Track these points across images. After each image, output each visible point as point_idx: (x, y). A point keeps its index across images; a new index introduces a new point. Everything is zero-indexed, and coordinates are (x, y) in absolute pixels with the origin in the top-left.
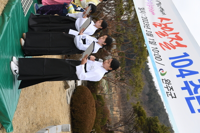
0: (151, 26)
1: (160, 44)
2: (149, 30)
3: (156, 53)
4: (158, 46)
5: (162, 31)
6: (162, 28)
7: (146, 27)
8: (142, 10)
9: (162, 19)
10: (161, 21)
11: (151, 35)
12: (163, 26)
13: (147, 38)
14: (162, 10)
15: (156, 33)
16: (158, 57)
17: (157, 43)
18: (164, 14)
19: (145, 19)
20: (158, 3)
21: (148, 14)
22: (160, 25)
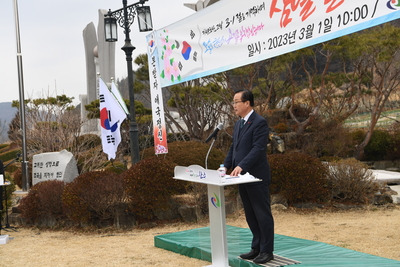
0: (289, 29)
1: (329, 10)
2: (298, 34)
3: (352, 17)
4: (334, 14)
5: (300, 9)
6: (294, 8)
7: (292, 40)
8: (252, 49)
9: (274, 9)
10: (278, 10)
11: (310, 29)
12: (289, 7)
13: (319, 37)
14: (254, 11)
15: (303, 19)
16: (361, 13)
17: (328, 16)
18: (262, 6)
19: (274, 42)
20: (236, 20)
21: (262, 37)
22: (287, 12)
